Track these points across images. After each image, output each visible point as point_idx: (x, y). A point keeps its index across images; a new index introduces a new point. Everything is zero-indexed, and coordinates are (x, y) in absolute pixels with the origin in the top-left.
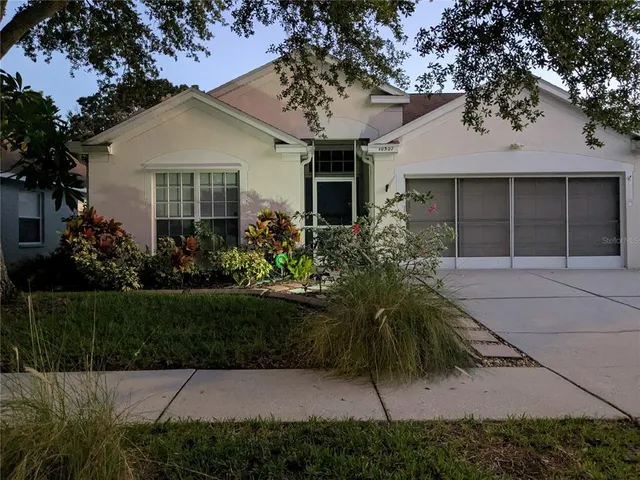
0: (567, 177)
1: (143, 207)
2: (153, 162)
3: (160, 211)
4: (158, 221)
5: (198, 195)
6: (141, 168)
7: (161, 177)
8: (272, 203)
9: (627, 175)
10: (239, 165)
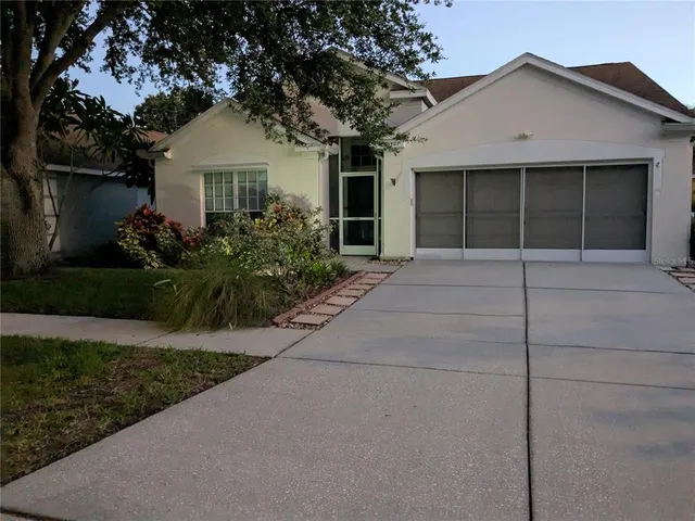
0: (585, 165)
1: (194, 202)
2: (201, 163)
3: (208, 205)
4: (207, 214)
5: (236, 192)
6: (191, 169)
7: (208, 176)
8: (294, 197)
9: (655, 162)
10: (267, 164)
